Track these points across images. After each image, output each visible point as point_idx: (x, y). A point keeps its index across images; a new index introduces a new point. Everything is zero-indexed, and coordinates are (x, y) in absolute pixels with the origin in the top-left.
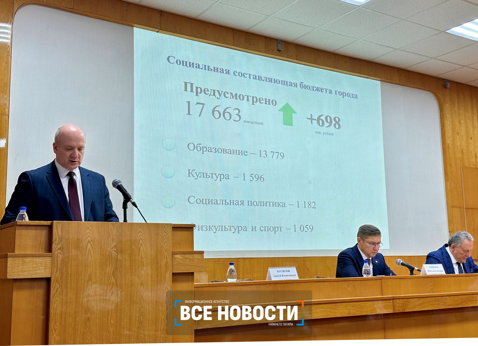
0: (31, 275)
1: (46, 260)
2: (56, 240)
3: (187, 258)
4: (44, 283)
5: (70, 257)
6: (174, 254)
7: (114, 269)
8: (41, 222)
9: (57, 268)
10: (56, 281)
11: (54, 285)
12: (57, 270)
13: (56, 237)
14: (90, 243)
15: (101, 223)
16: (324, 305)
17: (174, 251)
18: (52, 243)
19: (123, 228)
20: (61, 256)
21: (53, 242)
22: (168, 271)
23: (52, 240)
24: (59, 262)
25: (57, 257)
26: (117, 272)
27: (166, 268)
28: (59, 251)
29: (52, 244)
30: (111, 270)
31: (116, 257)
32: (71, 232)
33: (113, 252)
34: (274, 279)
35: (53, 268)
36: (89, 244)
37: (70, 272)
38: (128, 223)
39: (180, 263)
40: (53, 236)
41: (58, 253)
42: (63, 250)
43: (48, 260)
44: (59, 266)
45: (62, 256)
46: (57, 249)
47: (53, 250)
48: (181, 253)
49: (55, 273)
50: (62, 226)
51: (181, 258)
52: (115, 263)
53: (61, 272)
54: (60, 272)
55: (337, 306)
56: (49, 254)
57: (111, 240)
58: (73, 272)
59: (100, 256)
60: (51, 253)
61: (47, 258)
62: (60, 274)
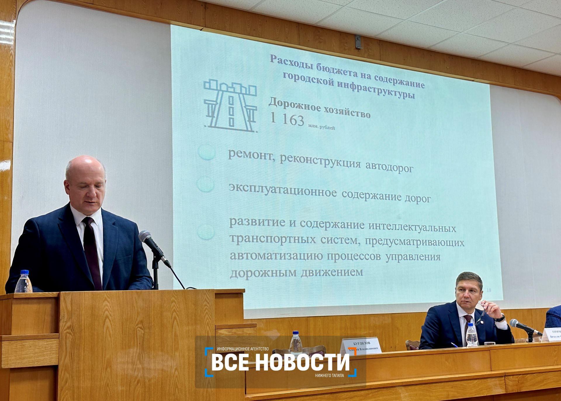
1: (52, 342)
2: (64, 317)
3: (235, 333)
4: (50, 373)
5: (82, 338)
6: (217, 328)
7: (140, 351)
9: (66, 353)
10: (65, 370)
11: (62, 375)
12: (66, 355)
13: (64, 312)
14: (109, 318)
17: (218, 325)
18: (59, 321)
19: (151, 297)
20: (71, 336)
21: (61, 318)
23: (59, 316)
24: (69, 345)
25: (66, 338)
26: (144, 355)
28: (68, 331)
29: (59, 323)
30: (136, 353)
31: (142, 335)
32: (83, 305)
33: (139, 329)
35: (60, 352)
36: (107, 320)
37: (82, 357)
38: (159, 291)
40: (61, 312)
41: (67, 333)
42: (73, 330)
43: (54, 343)
44: (68, 349)
45: (72, 338)
46: (66, 327)
47: (60, 330)
48: (227, 327)
50: (72, 298)
51: (226, 333)
52: (141, 344)
53: (71, 358)
56: (55, 334)
58: (86, 357)
59: (121, 334)
60: (57, 333)
61: (53, 339)
62: (70, 360)
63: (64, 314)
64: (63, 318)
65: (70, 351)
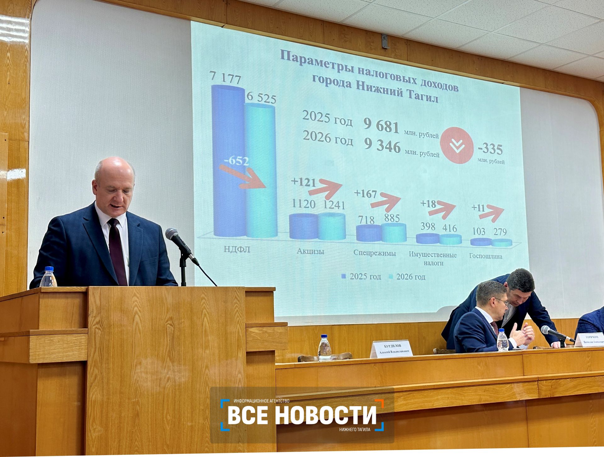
0: (60, 358)
1: (80, 338)
2: (93, 311)
3: (266, 332)
4: (78, 369)
5: (111, 333)
6: (248, 326)
7: (170, 347)
8: (73, 288)
9: (95, 348)
10: (95, 365)
11: (92, 370)
12: (95, 351)
13: (93, 307)
14: (138, 314)
15: (152, 288)
16: (447, 390)
17: (248, 323)
18: (88, 315)
19: (180, 294)
20: (100, 331)
22: (240, 350)
23: (88, 311)
24: (98, 340)
25: (95, 333)
26: (173, 352)
27: (238, 346)
28: (97, 326)
29: (88, 317)
30: (166, 349)
31: (172, 332)
32: (112, 300)
33: (169, 325)
34: (380, 357)
35: (89, 348)
36: (137, 316)
37: (112, 353)
38: (187, 287)
39: (257, 339)
40: (89, 306)
41: (96, 328)
42: (102, 325)
43: (83, 338)
44: (98, 346)
45: (101, 333)
46: (95, 322)
47: (89, 325)
48: (258, 326)
49: (92, 355)
50: (101, 292)
51: (257, 331)
52: (171, 341)
54: (99, 353)
55: (464, 392)
56: (84, 330)
57: (166, 310)
58: (116, 353)
59: (151, 331)
60: (86, 328)
61: (82, 335)
62: (99, 355)
63: (93, 309)
64: (92, 313)
65: (99, 347)
